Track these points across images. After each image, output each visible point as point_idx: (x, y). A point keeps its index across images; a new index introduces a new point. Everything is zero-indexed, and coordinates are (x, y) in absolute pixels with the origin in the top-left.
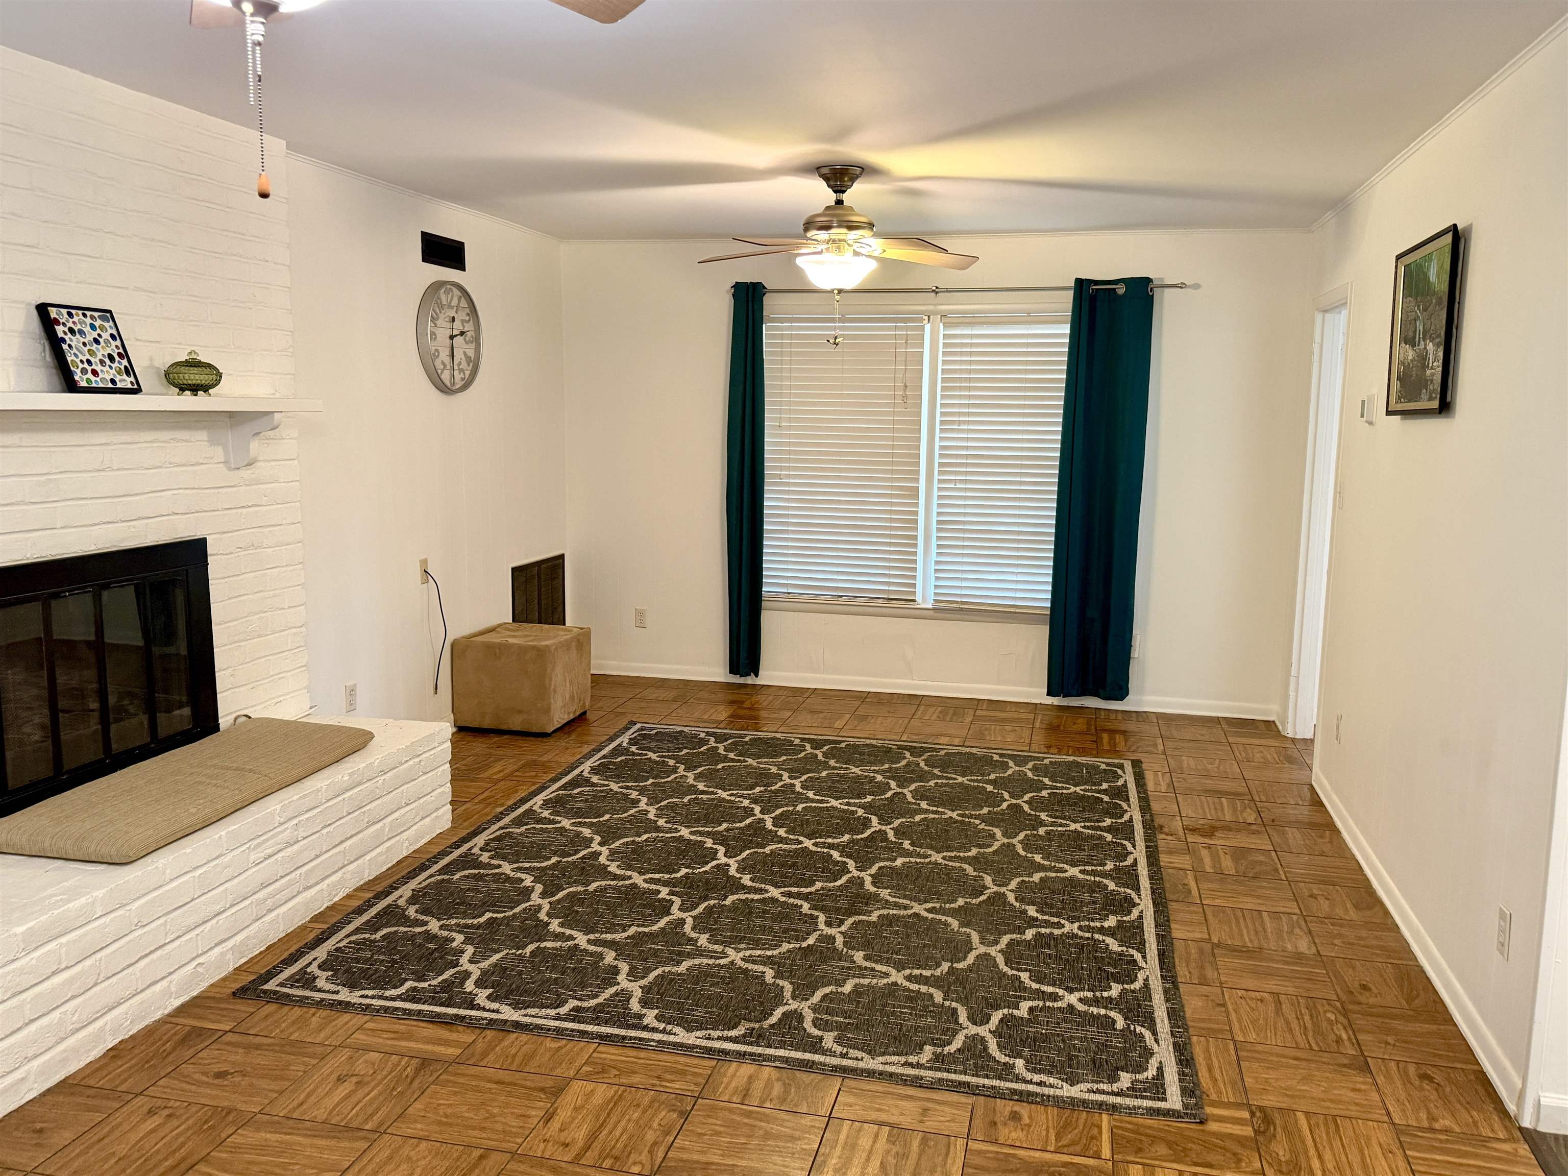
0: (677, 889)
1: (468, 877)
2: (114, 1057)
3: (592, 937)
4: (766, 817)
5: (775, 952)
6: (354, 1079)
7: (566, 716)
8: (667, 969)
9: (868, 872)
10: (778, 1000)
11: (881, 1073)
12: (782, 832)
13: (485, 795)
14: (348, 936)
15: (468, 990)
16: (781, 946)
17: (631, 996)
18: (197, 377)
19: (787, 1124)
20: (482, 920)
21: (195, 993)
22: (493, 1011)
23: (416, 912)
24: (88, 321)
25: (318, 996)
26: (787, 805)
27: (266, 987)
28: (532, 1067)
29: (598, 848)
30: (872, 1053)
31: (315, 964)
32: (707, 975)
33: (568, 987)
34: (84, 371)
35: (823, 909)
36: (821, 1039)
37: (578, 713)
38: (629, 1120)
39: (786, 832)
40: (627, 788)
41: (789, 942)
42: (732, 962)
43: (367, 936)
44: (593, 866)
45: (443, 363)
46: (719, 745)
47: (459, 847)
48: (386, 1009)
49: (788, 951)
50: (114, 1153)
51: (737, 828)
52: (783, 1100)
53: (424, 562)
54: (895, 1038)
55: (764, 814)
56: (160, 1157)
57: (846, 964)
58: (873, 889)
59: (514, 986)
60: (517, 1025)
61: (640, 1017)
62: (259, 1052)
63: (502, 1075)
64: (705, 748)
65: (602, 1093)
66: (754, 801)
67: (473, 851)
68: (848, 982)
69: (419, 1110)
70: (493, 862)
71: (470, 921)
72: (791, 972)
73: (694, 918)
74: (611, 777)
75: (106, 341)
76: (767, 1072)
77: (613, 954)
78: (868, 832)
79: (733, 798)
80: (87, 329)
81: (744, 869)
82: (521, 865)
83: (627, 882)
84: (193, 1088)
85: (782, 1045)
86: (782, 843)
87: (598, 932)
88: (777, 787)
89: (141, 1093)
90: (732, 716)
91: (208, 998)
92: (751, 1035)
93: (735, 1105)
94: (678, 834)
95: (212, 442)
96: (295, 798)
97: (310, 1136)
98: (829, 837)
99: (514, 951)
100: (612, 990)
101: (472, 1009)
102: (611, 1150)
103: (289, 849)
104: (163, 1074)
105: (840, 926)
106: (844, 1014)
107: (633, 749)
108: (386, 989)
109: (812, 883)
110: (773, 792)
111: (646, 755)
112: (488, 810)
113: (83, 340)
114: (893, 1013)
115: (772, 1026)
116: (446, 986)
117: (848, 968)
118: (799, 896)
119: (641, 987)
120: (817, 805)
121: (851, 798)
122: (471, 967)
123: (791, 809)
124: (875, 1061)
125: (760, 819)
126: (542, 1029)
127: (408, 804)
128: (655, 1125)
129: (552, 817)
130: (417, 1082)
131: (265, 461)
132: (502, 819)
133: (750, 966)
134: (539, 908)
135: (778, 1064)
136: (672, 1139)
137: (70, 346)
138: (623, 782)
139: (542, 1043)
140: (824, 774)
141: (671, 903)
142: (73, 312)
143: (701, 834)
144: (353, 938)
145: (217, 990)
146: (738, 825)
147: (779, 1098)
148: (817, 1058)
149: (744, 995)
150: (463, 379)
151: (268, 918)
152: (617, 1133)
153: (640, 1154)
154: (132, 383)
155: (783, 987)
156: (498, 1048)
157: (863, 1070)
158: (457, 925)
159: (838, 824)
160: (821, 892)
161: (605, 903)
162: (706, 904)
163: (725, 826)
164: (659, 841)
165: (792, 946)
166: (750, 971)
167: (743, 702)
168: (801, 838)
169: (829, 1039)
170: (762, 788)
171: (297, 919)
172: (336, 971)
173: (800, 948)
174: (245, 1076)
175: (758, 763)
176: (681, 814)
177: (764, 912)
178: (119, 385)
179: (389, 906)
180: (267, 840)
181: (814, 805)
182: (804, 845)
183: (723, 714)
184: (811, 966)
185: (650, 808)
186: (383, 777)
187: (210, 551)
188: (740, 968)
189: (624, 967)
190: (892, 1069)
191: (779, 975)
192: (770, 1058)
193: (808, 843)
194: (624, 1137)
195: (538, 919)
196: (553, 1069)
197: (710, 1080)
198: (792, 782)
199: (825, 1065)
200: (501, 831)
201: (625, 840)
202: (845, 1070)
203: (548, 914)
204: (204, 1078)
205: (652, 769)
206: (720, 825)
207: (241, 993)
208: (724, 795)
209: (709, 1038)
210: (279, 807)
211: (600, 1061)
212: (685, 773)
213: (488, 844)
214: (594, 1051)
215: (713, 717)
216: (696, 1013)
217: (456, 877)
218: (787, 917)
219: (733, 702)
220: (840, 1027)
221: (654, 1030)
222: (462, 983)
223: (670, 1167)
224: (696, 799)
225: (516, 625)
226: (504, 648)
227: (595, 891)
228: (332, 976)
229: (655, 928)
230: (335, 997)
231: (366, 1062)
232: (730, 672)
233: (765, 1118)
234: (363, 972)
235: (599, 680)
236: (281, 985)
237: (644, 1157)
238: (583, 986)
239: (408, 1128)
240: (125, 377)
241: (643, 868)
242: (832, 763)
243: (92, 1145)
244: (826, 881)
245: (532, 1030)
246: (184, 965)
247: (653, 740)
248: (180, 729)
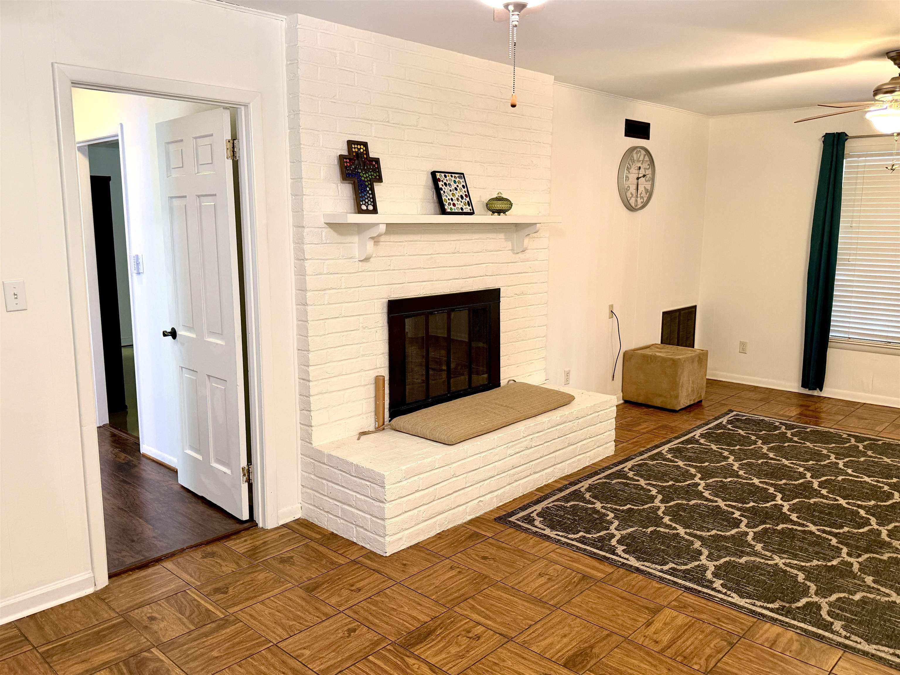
0: (746, 514)
1: (620, 483)
2: (439, 537)
3: (688, 531)
4: (814, 480)
5: (808, 564)
6: (547, 577)
7: (688, 402)
8: (732, 559)
9: (886, 528)
10: (805, 592)
11: (873, 655)
12: (824, 492)
13: (635, 440)
14: (553, 502)
15: (613, 544)
16: (812, 561)
17: (707, 569)
18: (501, 206)
19: (798, 668)
20: (625, 508)
21: (478, 515)
22: (625, 559)
23: (590, 496)
24: (453, 179)
25: (535, 529)
26: (831, 475)
27: (510, 519)
28: (643, 594)
29: (699, 481)
30: (869, 641)
31: (535, 513)
32: (758, 568)
33: (670, 556)
34: (449, 204)
35: (847, 545)
36: (832, 624)
37: (696, 401)
38: (696, 638)
39: (827, 492)
40: (722, 449)
41: (818, 560)
42: (776, 564)
43: (563, 504)
44: (694, 491)
45: (631, 194)
46: (788, 431)
47: (617, 466)
48: (568, 544)
49: (817, 565)
50: (434, 583)
51: (792, 484)
52: (799, 653)
53: (612, 306)
54: (888, 636)
55: (813, 478)
56: (453, 590)
57: (859, 582)
58: (887, 539)
59: (638, 548)
60: (637, 569)
61: (712, 582)
62: (503, 551)
63: (625, 594)
64: (778, 432)
65: (681, 619)
66: (807, 469)
67: (624, 470)
68: (858, 593)
69: (578, 601)
70: (635, 477)
71: (618, 507)
72: (817, 579)
73: (755, 533)
74: (712, 441)
75: (461, 189)
76: (790, 634)
77: (700, 543)
78: (890, 502)
79: (792, 466)
80: (452, 183)
81: (794, 510)
82: (651, 482)
83: (714, 504)
84: (471, 561)
85: (804, 621)
86: (823, 498)
87: (692, 529)
88: (825, 463)
89: (448, 558)
90: (800, 414)
91: (483, 519)
92: (782, 610)
93: (765, 648)
94: (752, 482)
95: (507, 239)
96: (532, 425)
97: (522, 600)
98: (859, 500)
99: (641, 529)
100: (697, 563)
101: (614, 555)
102: (683, 652)
103: (528, 451)
104: (459, 551)
105: (857, 558)
106: (852, 612)
107: (729, 426)
108: (569, 534)
109: (841, 527)
110: (822, 465)
111: (737, 431)
112: (636, 448)
113: (450, 189)
114: (889, 620)
115: (798, 608)
116: (601, 539)
117: (860, 585)
118: (830, 533)
119: (714, 566)
120: (853, 478)
121: (881, 478)
122: (616, 532)
123: (833, 478)
124: (870, 647)
125: (809, 481)
126: (651, 575)
127: (590, 438)
128: (712, 646)
129: (673, 459)
130: (579, 586)
131: (531, 249)
132: (643, 455)
133: (788, 569)
134: (659, 508)
135: (798, 631)
136: (721, 656)
137: (444, 192)
138: (720, 445)
139: (650, 583)
140: (862, 459)
141: (741, 521)
142: (447, 175)
143: (766, 483)
144: (556, 503)
145: (488, 516)
146: (793, 482)
147: (796, 651)
148: (827, 634)
149: (782, 585)
150: (642, 202)
151: (514, 485)
152: (688, 643)
153: (700, 659)
154: (470, 209)
155: (809, 587)
156: (625, 580)
157: (859, 650)
158: (611, 508)
159: (867, 493)
160: (848, 534)
161: (698, 513)
162: (764, 526)
163: (784, 481)
164: (738, 483)
165: (820, 563)
166: (788, 572)
167: (809, 406)
168: (838, 498)
169: (838, 625)
170: (814, 462)
171: (529, 488)
172: (545, 519)
173: (826, 565)
174: (495, 561)
175: (814, 446)
176: (755, 470)
177: (804, 538)
178: (464, 211)
179: (576, 490)
180: (516, 444)
181: (851, 478)
182: (839, 503)
183: (794, 412)
184: (832, 578)
185: (735, 463)
186: (577, 421)
187: (502, 295)
188: (781, 568)
189: (706, 552)
190: (882, 655)
191: (807, 578)
192: (793, 626)
193: (842, 502)
194: (692, 647)
195: (657, 514)
196: (655, 598)
197: (751, 629)
198: (837, 461)
199: (832, 640)
200: (642, 462)
201: (716, 479)
202: (846, 646)
203: (663, 513)
204: (476, 558)
205: (740, 440)
206: (781, 480)
207: (499, 519)
208: (786, 462)
209: (754, 605)
210: (523, 428)
211: (684, 601)
212: (762, 446)
213: (633, 467)
214: (681, 595)
215: (787, 414)
216: (747, 588)
217: (614, 482)
218: (818, 544)
219: (802, 406)
220: (846, 619)
221: (719, 591)
222: (610, 540)
223: (718, 672)
224: (766, 462)
225: (663, 345)
226: (653, 358)
227: (694, 505)
228: (543, 520)
229: (728, 534)
230: (543, 532)
231: (554, 569)
232: (802, 386)
233: (783, 660)
234: (558, 522)
235: (712, 383)
236: (518, 520)
237: (702, 662)
238: (679, 557)
239: (571, 609)
240: (467, 206)
241: (725, 497)
242: (870, 453)
243: (425, 577)
244: (852, 528)
245: (645, 574)
246: (474, 500)
247: (743, 423)
248: (482, 383)
